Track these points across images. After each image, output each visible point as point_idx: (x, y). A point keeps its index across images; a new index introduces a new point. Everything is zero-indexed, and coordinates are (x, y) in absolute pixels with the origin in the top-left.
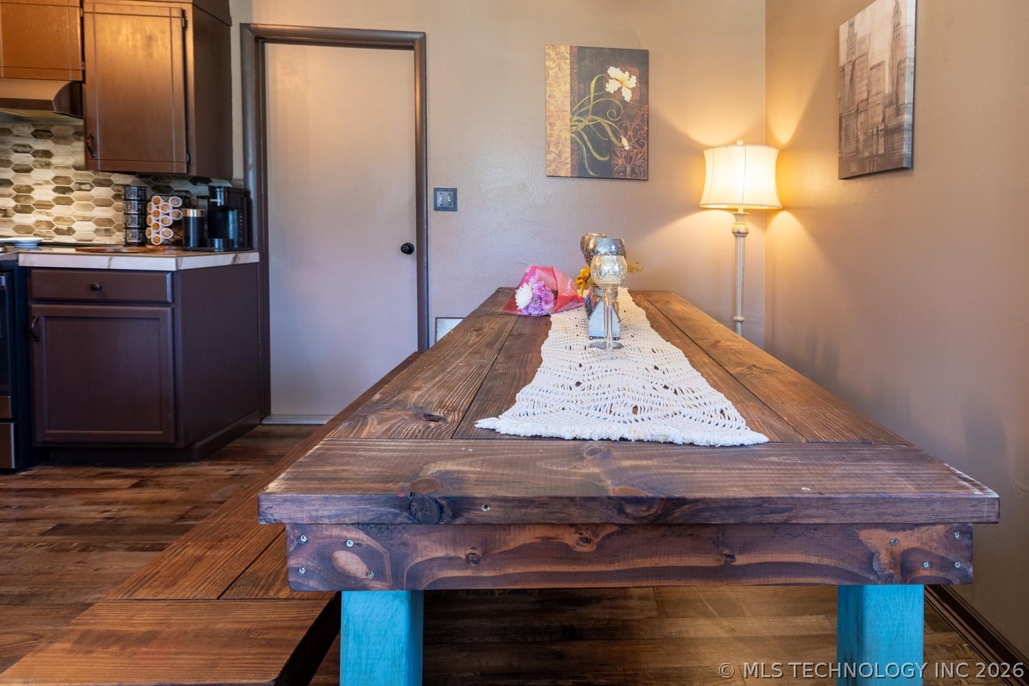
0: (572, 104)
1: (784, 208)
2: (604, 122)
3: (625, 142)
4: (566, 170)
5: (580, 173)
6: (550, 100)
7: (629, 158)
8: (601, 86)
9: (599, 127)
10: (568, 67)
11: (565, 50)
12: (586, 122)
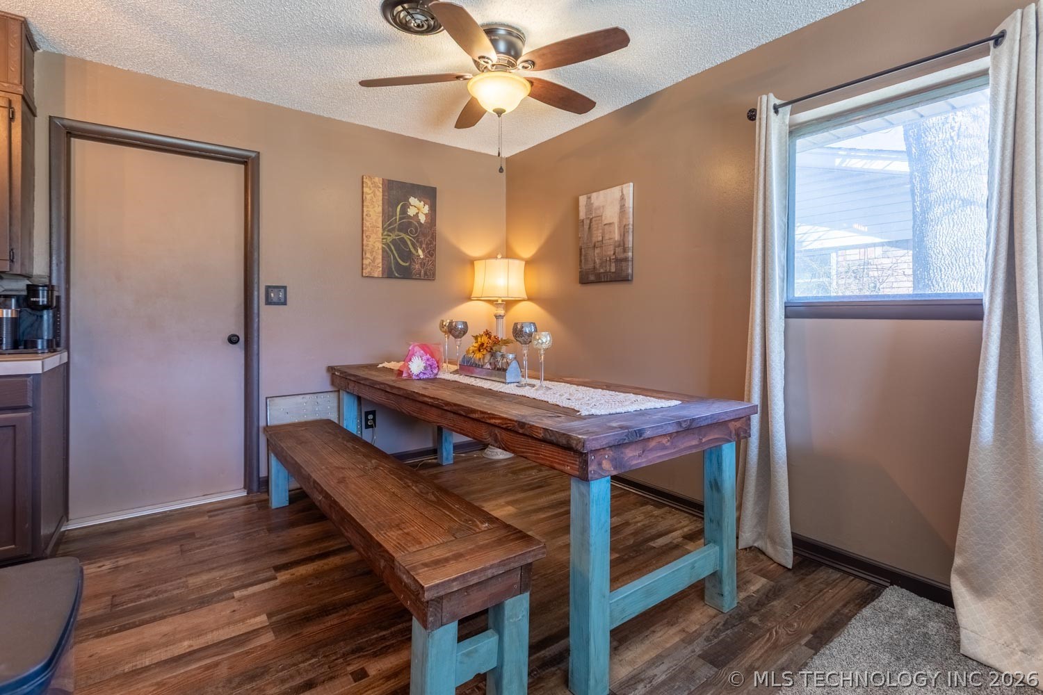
0: (383, 222)
1: (530, 299)
2: (406, 237)
3: (420, 252)
4: (378, 273)
5: (388, 274)
6: (367, 218)
7: (423, 264)
8: (404, 211)
9: (402, 240)
10: (381, 194)
11: (379, 181)
12: (393, 236)
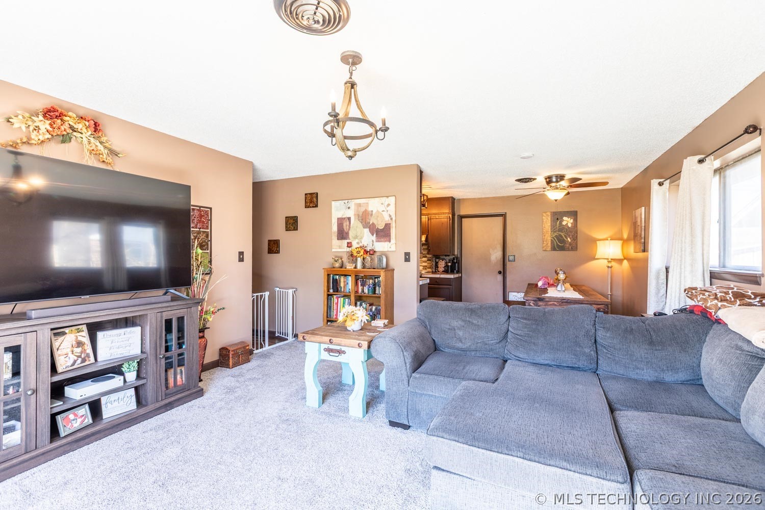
0: (551, 229)
1: (625, 259)
2: (562, 234)
3: (569, 239)
4: (549, 248)
5: (553, 249)
6: (544, 228)
7: (570, 244)
8: (561, 223)
9: (561, 236)
10: (550, 218)
11: (549, 214)
12: (556, 234)
